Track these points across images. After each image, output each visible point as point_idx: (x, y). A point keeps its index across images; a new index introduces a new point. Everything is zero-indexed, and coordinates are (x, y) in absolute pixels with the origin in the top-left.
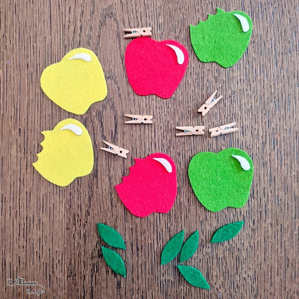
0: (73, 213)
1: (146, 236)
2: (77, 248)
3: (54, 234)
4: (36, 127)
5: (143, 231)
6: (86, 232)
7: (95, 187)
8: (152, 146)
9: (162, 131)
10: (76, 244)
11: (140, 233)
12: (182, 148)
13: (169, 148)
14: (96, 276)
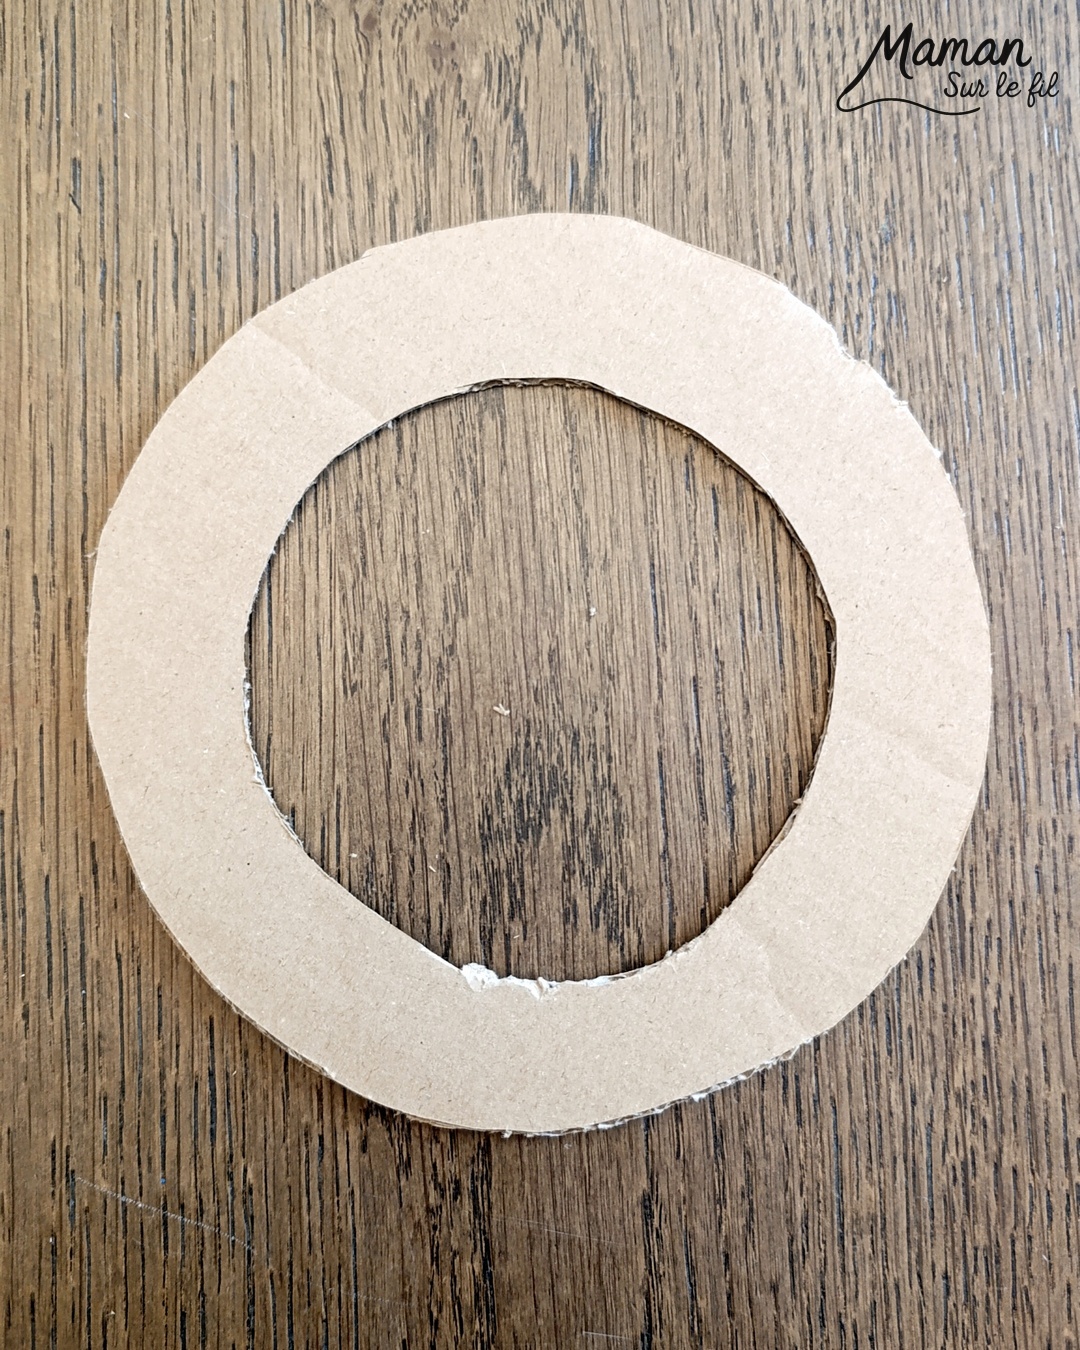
0: (379, 603)
1: (775, 715)
2: (402, 788)
3: (275, 716)
4: (163, 153)
5: (755, 691)
6: (447, 703)
7: (491, 463)
8: (796, 237)
9: (848, 153)
10: (398, 770)
11: (740, 704)
12: (960, 242)
13: (887, 240)
14: (507, 937)
